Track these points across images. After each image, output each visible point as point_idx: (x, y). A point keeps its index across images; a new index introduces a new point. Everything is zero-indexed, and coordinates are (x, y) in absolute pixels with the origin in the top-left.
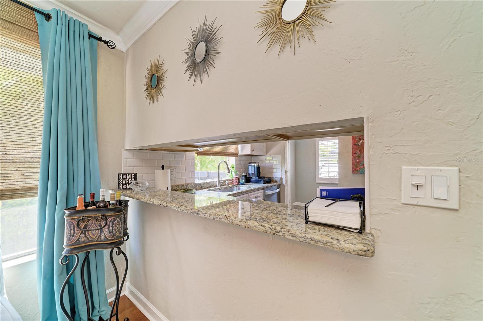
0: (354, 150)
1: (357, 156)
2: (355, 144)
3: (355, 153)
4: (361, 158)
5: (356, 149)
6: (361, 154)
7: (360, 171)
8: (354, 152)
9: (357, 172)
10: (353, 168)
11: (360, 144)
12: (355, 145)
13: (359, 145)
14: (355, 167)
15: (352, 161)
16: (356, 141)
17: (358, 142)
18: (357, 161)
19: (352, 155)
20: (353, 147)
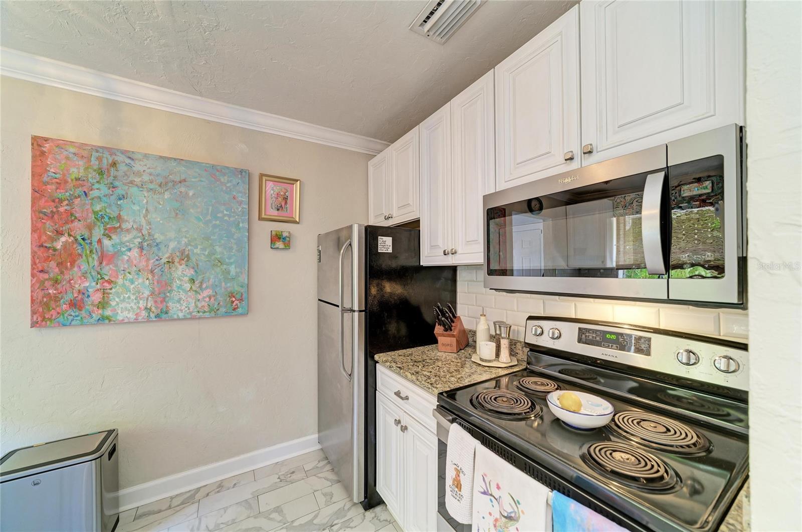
0: (37, 261)
1: (50, 279)
3: (42, 271)
4: (64, 283)
5: (47, 259)
7: (60, 319)
8: (40, 268)
9: (48, 322)
10: (34, 313)
11: (59, 247)
12: (42, 249)
13: (55, 250)
14: (41, 310)
15: (32, 292)
16: (44, 238)
17: (53, 240)
18: (50, 291)
19: (33, 275)
20: (34, 254)
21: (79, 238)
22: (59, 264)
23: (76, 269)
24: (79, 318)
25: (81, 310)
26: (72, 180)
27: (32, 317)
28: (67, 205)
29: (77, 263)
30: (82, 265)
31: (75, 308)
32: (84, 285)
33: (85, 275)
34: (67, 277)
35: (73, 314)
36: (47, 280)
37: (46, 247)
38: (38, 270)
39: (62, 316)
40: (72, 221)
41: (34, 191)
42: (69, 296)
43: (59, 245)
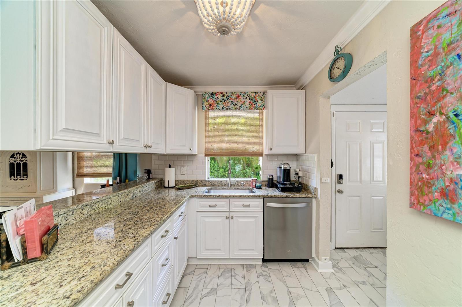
0: (414, 145)
1: (423, 163)
2: (417, 130)
3: (417, 155)
4: (436, 168)
5: (422, 143)
6: (434, 157)
7: (432, 207)
8: (416, 152)
9: (422, 207)
10: (412, 194)
11: (431, 129)
12: (418, 133)
13: (428, 133)
14: (416, 193)
15: (411, 174)
16: (419, 121)
17: (426, 122)
18: (424, 176)
19: (411, 159)
20: (412, 138)
21: (451, 115)
22: (432, 148)
23: (447, 153)
24: (451, 212)
25: (453, 203)
26: (444, 49)
27: (411, 197)
28: (439, 80)
29: (448, 146)
30: (454, 147)
31: (447, 199)
32: (457, 173)
33: (458, 160)
34: (438, 162)
35: (445, 205)
36: (421, 163)
37: (420, 131)
38: (415, 155)
39: (433, 204)
40: (444, 97)
41: (412, 79)
42: (440, 184)
43: (431, 127)
